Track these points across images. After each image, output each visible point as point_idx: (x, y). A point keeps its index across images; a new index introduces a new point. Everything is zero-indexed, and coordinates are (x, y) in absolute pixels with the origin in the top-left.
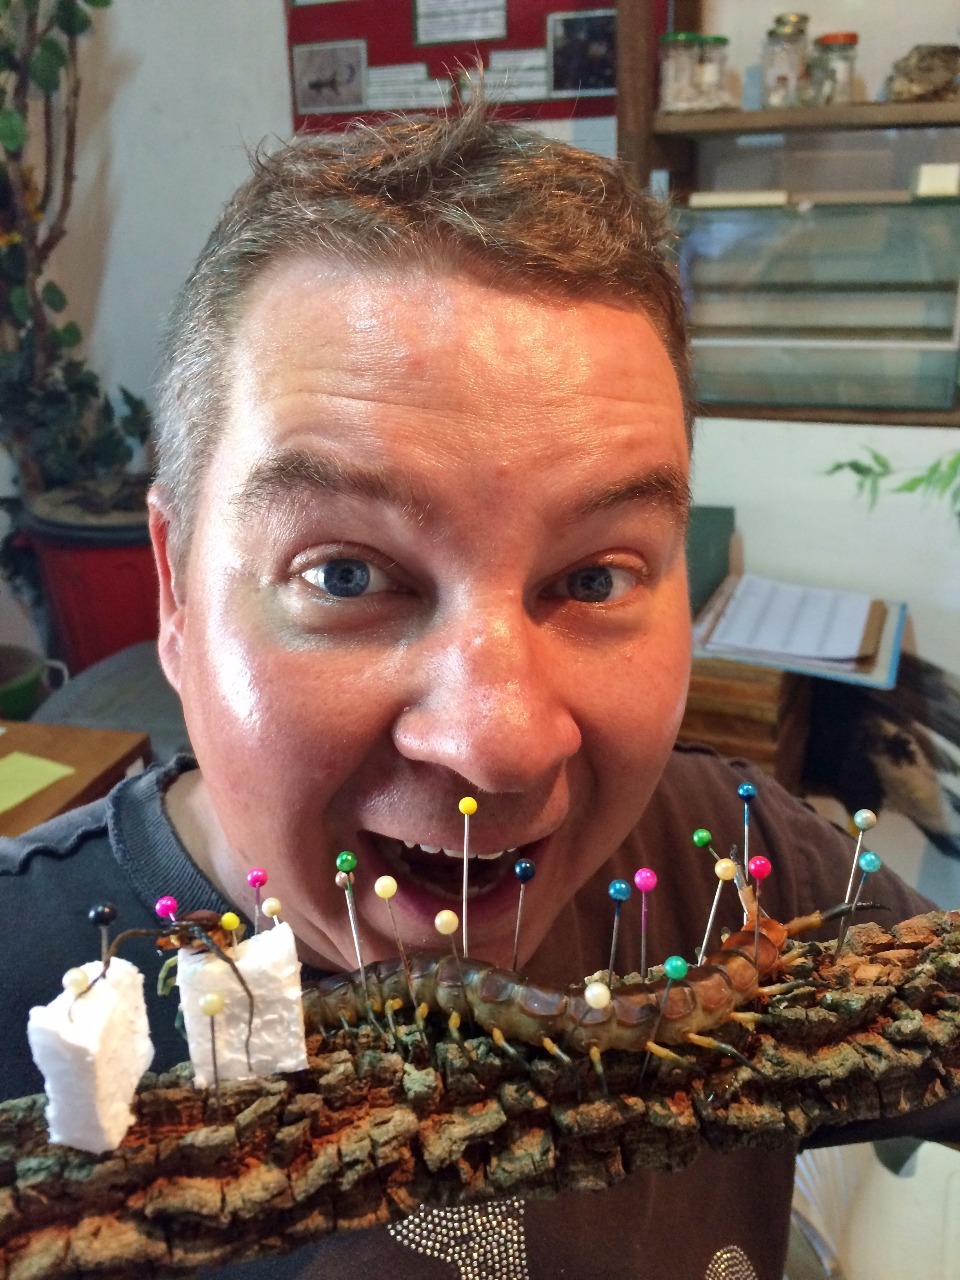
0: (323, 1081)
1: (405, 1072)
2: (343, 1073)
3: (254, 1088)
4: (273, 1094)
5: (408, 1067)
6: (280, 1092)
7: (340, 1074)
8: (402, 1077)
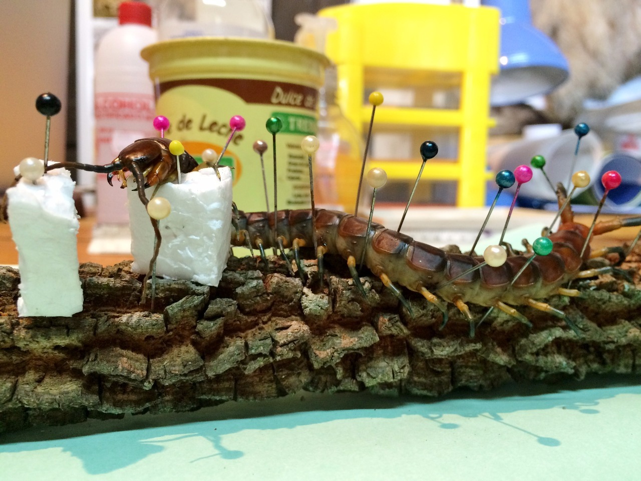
0: (239, 290)
1: (303, 294)
2: (255, 287)
3: (183, 287)
4: (198, 295)
5: (306, 290)
6: (203, 294)
7: (253, 287)
8: (301, 297)
